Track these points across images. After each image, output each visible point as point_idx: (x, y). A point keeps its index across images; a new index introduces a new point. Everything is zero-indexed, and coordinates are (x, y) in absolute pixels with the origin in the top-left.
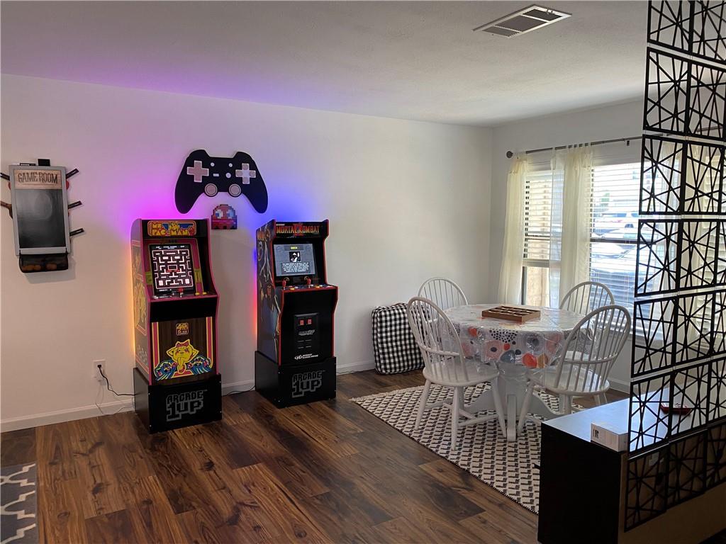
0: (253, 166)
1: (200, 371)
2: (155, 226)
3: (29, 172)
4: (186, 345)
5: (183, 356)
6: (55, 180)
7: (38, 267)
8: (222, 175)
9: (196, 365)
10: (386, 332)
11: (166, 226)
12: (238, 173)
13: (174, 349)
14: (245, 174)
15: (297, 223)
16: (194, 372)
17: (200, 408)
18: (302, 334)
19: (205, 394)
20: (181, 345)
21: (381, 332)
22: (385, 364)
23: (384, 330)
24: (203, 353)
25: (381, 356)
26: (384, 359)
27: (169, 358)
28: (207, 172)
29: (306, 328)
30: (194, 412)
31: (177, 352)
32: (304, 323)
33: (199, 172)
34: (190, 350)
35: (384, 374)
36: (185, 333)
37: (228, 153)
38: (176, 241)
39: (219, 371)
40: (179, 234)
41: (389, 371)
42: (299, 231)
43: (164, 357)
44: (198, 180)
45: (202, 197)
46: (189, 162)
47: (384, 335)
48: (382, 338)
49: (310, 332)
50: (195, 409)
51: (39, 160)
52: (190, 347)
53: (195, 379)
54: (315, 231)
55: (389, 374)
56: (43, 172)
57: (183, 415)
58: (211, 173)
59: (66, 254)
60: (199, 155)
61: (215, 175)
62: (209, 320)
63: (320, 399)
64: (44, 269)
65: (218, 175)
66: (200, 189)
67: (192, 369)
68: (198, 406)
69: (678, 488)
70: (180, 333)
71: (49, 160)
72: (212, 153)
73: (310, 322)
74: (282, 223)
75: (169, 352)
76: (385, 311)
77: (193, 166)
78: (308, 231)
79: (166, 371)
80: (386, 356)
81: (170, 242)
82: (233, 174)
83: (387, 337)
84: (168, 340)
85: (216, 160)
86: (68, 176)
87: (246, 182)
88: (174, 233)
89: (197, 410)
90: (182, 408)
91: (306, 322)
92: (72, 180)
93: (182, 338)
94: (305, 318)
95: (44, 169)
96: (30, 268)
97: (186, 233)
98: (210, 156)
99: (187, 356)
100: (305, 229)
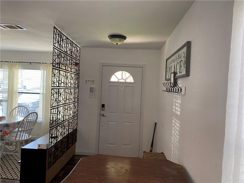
69: (58, 155)
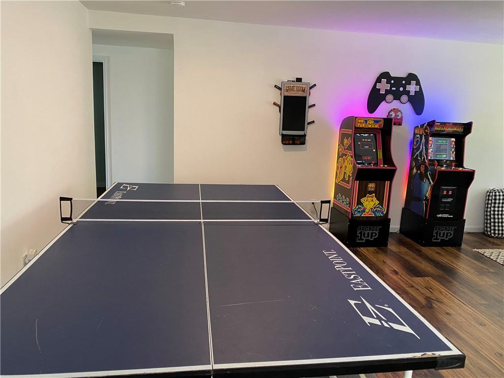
0: (418, 83)
1: (378, 214)
2: (359, 121)
3: (292, 85)
4: (372, 197)
5: (370, 203)
6: (304, 91)
7: (291, 142)
8: (398, 89)
9: (376, 210)
10: (499, 207)
11: (366, 121)
12: (408, 88)
13: (365, 199)
14: (412, 88)
15: (449, 123)
16: (374, 214)
17: (376, 237)
18: (444, 200)
19: (380, 229)
20: (369, 197)
21: (494, 207)
22: (495, 230)
23: (497, 205)
24: (381, 204)
25: (492, 224)
26: (495, 226)
27: (361, 204)
28: (388, 87)
29: (447, 196)
30: (373, 239)
31: (367, 201)
32: (447, 193)
33: (384, 86)
34: (374, 200)
35: (493, 237)
36: (373, 189)
37: (402, 74)
38: (368, 131)
39: (390, 217)
40: (373, 127)
41: (497, 235)
42: (449, 129)
43: (359, 203)
44: (383, 92)
45: (383, 104)
46: (379, 80)
47: (496, 209)
48: (494, 211)
49: (450, 200)
50: (373, 237)
51: (297, 78)
52: (375, 199)
53: (375, 219)
54: (460, 130)
55: (497, 237)
56: (298, 86)
57: (366, 240)
58: (391, 88)
59: (305, 136)
60: (385, 75)
61: (393, 89)
62: (387, 183)
63: (451, 246)
64: (294, 144)
65: (395, 89)
66: (383, 98)
67: (374, 212)
68: (375, 236)
70: (369, 189)
71: (301, 79)
72: (393, 74)
73: (450, 193)
74: (439, 123)
75: (362, 200)
76: (499, 192)
77: (381, 83)
78: (455, 129)
79: (359, 211)
80: (497, 224)
81: (365, 131)
82: (405, 88)
83: (498, 211)
84: (363, 193)
85: (395, 78)
86: (311, 88)
87: (412, 93)
88: (370, 126)
89: (374, 238)
90: (366, 236)
91: (448, 192)
92: (312, 91)
93: (371, 193)
94: (447, 190)
95: (298, 84)
96: (287, 142)
97: (377, 126)
98: (392, 76)
99: (372, 204)
100: (453, 128)
